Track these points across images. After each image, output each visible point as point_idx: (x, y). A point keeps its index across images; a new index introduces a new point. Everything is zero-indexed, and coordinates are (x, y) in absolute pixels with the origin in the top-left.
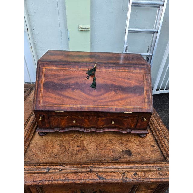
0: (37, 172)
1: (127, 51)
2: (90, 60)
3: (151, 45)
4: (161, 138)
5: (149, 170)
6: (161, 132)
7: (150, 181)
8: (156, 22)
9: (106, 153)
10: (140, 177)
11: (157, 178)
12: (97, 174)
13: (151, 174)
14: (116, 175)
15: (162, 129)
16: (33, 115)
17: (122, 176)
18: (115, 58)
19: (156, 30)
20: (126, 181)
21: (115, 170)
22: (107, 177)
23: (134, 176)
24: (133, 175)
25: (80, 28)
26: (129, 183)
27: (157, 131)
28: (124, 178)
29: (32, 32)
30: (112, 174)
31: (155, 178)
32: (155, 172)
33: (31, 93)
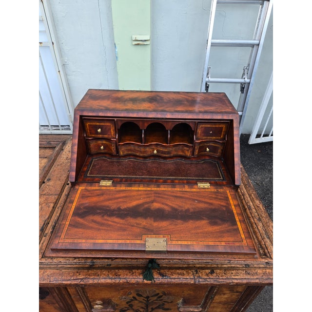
0: (77, 267)
1: (209, 75)
2: (150, 107)
3: (249, 65)
4: (253, 220)
5: (231, 267)
6: (254, 210)
7: (233, 283)
8: (257, 28)
10: (219, 277)
11: (242, 279)
13: (234, 272)
14: (185, 272)
15: (256, 207)
16: (68, 184)
17: (193, 274)
18: (186, 103)
19: (257, 42)
20: (199, 281)
21: (184, 266)
22: (173, 275)
23: (210, 275)
24: (209, 273)
25: (134, 41)
26: (203, 284)
27: (247, 210)
28: (196, 278)
29: (60, 48)
30: (180, 272)
31: (239, 279)
32: (240, 270)
33: (63, 150)
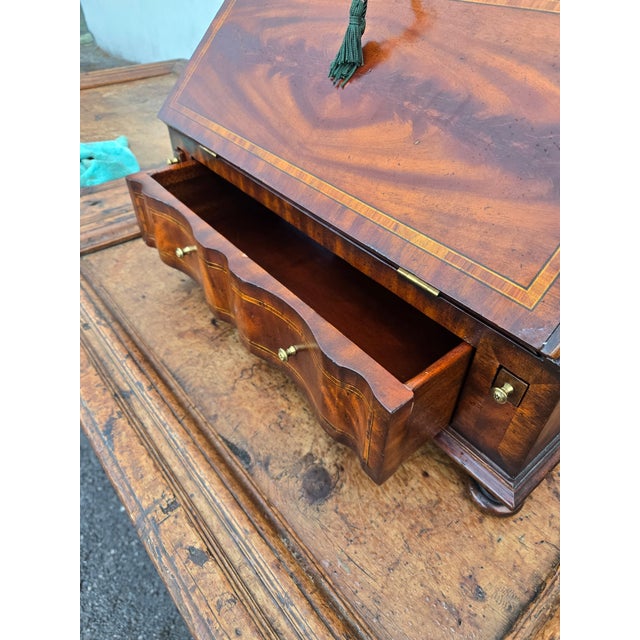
9: (249, 408)
10: (193, 589)
12: (115, 416)
14: (150, 477)
17: (156, 502)
21: (175, 469)
22: (122, 453)
23: (184, 554)
24: (191, 549)
28: (149, 516)
30: (144, 463)
